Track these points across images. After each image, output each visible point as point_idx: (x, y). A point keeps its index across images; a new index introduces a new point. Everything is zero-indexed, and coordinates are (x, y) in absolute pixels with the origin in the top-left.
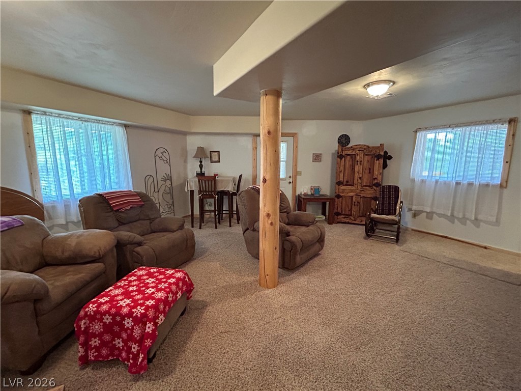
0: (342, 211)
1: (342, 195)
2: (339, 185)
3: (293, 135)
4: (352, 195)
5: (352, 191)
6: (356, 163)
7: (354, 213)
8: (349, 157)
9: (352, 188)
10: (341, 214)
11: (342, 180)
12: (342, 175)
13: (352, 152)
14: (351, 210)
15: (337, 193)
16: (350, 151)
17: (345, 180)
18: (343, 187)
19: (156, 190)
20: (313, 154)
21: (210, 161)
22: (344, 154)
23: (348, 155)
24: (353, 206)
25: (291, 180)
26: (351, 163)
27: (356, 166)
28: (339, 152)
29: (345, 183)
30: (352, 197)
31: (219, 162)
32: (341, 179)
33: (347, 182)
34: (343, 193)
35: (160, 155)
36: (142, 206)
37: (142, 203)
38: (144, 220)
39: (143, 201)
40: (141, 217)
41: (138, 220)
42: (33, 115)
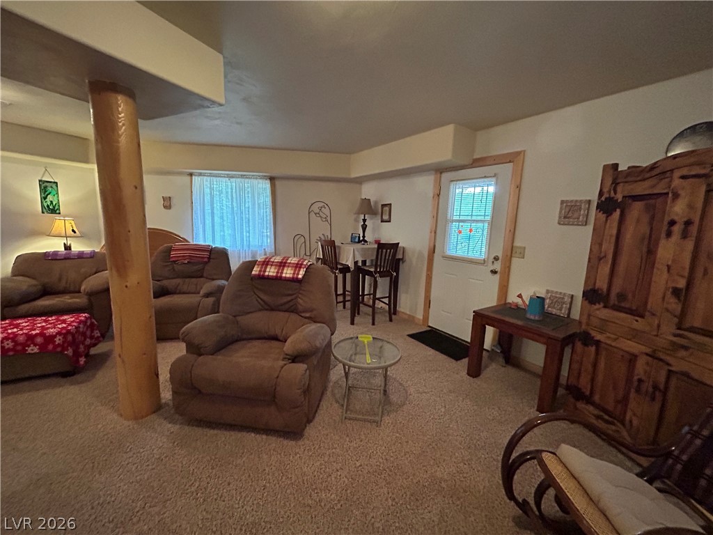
0: (592, 392)
1: (598, 337)
2: (592, 302)
3: (512, 158)
4: (635, 351)
5: (635, 335)
6: (665, 228)
7: (635, 422)
8: (638, 206)
9: (636, 325)
10: (589, 400)
11: (605, 287)
12: (605, 269)
13: (653, 186)
14: (624, 401)
15: (584, 327)
16: (647, 184)
17: (616, 290)
18: (602, 313)
19: (308, 254)
20: (562, 202)
21: (380, 221)
22: (619, 197)
23: (636, 198)
24: (633, 395)
25: (497, 266)
26: (645, 229)
27: (663, 242)
28: (605, 190)
29: (613, 299)
30: (632, 359)
31: (390, 221)
32: (602, 284)
33: (622, 296)
34: (602, 331)
35: (318, 211)
36: (206, 263)
37: (206, 260)
38: (207, 278)
39: (209, 258)
40: (205, 275)
41: (202, 277)
42: (193, 177)
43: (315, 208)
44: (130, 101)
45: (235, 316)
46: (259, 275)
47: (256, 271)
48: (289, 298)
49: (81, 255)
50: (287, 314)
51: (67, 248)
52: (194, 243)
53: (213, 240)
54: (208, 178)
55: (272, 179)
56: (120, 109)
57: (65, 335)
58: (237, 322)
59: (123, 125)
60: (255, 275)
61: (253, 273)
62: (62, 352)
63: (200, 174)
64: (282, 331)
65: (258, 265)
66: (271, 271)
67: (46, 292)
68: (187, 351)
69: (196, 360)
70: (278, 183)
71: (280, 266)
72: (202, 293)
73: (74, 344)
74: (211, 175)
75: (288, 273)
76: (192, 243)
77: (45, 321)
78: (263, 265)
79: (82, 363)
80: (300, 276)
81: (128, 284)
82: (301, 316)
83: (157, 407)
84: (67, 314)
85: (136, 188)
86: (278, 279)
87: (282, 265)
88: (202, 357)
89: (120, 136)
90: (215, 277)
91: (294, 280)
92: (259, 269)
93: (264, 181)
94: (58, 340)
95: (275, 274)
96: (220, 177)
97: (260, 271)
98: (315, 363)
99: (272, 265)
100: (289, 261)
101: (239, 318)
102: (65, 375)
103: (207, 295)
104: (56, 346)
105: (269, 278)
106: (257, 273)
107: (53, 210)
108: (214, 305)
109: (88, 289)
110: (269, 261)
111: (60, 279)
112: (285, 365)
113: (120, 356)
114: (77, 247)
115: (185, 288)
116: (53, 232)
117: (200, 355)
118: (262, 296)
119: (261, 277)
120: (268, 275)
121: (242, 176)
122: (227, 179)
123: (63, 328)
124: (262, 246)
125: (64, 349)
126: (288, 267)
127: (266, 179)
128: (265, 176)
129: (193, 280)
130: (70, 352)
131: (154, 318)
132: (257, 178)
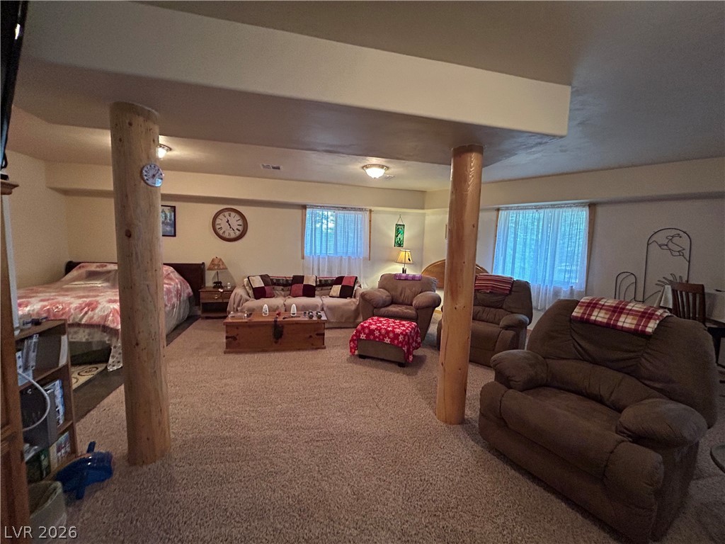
35: (663, 242)
36: (507, 295)
37: (508, 292)
38: (505, 310)
39: (511, 291)
40: (504, 307)
41: (501, 308)
42: (500, 212)
43: (661, 238)
44: (480, 156)
45: (544, 358)
46: (582, 318)
47: (577, 312)
48: (626, 355)
49: (414, 278)
50: (620, 375)
51: (404, 271)
52: (493, 274)
53: (512, 272)
54: (515, 211)
55: (592, 206)
56: (472, 164)
57: (405, 336)
58: (547, 365)
59: (473, 176)
60: (577, 317)
61: (574, 314)
62: (401, 347)
63: (507, 209)
64: (611, 395)
65: (580, 306)
66: (599, 316)
67: (393, 302)
68: (496, 378)
69: (506, 392)
70: (600, 210)
71: (614, 312)
72: (502, 323)
73: (408, 344)
74: (518, 208)
75: (627, 322)
76: (490, 274)
77: (394, 323)
78: (588, 306)
79: (411, 359)
80: (649, 330)
81: (457, 307)
82: (643, 383)
83: (462, 421)
84: (405, 321)
85: (474, 227)
86: (610, 327)
87: (618, 310)
88: (511, 390)
89: (469, 186)
90: (514, 310)
91: (638, 333)
92: (582, 311)
93: (580, 209)
94: (401, 338)
95: (605, 321)
96: (525, 209)
97: (584, 313)
98: (678, 459)
99: (601, 309)
100: (627, 307)
101: (549, 361)
102: (401, 365)
103: (507, 328)
104: (399, 342)
105: (595, 323)
106: (579, 315)
107: (400, 245)
108: (513, 339)
109: (417, 304)
110: (596, 304)
111: (401, 294)
112: (623, 441)
113: (442, 364)
114: (410, 272)
115: (484, 316)
116: (399, 260)
117: (510, 388)
118: (583, 343)
119: (585, 322)
120: (595, 320)
121: (553, 206)
122: (535, 210)
123: (403, 330)
124: (568, 282)
125: (403, 346)
126: (628, 314)
127: (584, 206)
128: (582, 203)
129: (492, 309)
130: (405, 349)
131: (470, 340)
132: (571, 207)
